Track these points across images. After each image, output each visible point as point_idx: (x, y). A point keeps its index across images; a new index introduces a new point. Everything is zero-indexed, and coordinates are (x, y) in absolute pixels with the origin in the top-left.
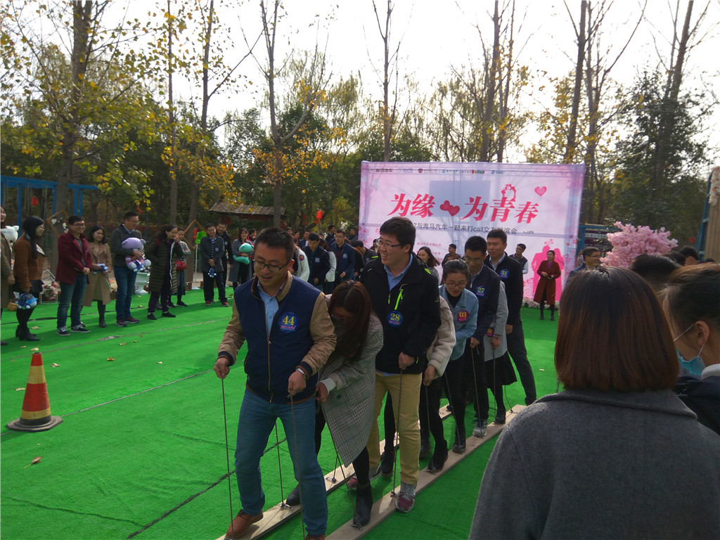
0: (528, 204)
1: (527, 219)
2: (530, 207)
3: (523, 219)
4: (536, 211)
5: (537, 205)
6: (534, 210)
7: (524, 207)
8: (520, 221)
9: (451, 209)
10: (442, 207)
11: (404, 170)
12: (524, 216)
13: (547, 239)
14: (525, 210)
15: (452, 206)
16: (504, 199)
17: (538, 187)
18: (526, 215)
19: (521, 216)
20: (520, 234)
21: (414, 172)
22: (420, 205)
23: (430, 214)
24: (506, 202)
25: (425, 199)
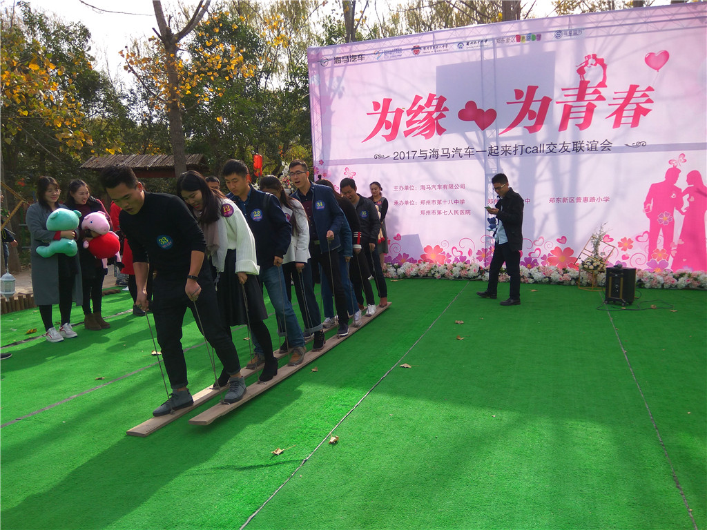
0: (633, 88)
1: (630, 120)
2: (636, 94)
3: (623, 120)
4: (649, 101)
5: (650, 89)
6: (645, 99)
7: (625, 95)
8: (617, 124)
9: (479, 116)
10: (463, 115)
11: (386, 52)
12: (625, 113)
13: (675, 155)
14: (627, 100)
15: (481, 111)
16: (583, 86)
17: (651, 54)
18: (628, 113)
19: (619, 113)
20: (620, 150)
21: (404, 54)
22: (421, 116)
23: (441, 131)
24: (589, 91)
25: (429, 104)
